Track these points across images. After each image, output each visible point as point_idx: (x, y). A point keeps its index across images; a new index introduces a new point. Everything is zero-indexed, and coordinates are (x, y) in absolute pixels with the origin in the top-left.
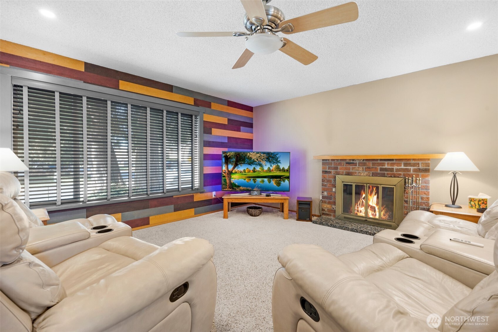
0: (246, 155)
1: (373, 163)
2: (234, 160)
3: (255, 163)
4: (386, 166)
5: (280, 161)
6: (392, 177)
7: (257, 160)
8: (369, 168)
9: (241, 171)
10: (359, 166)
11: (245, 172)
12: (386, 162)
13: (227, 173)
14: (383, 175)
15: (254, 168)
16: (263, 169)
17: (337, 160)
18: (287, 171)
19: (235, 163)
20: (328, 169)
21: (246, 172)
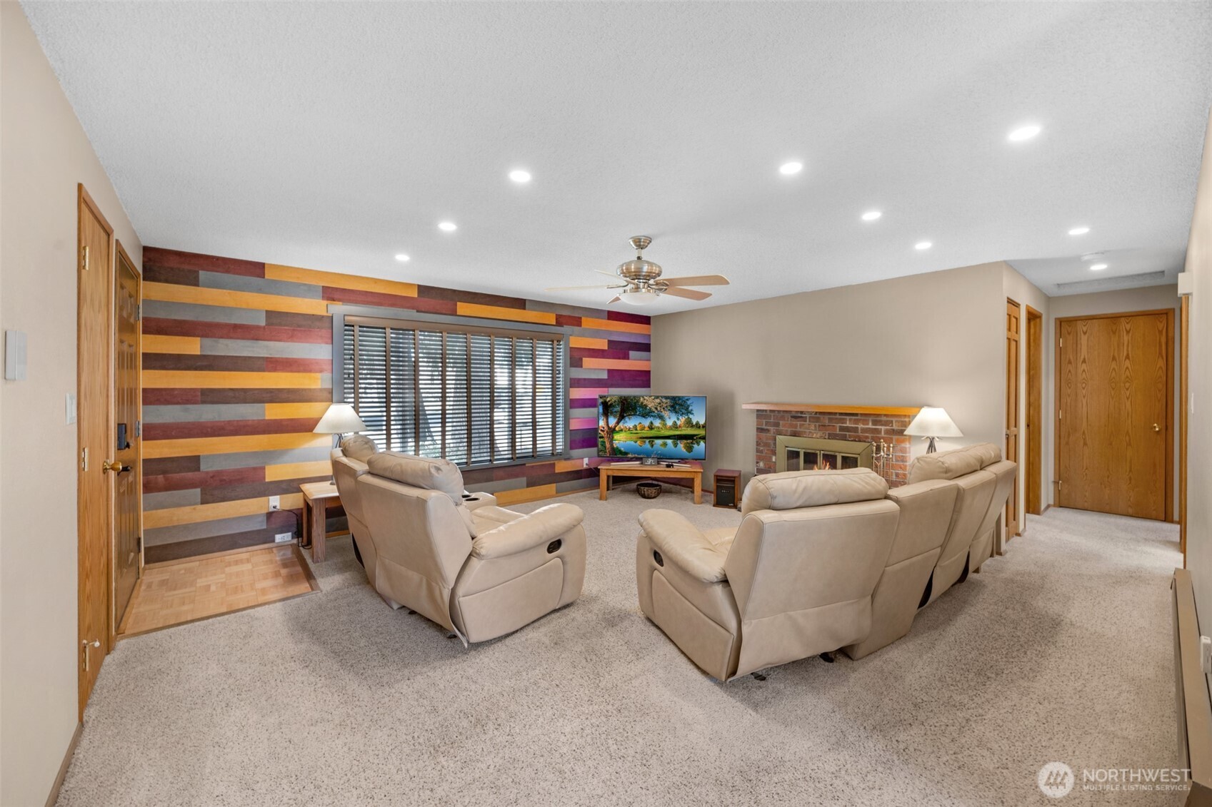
0: (638, 401)
1: (829, 419)
2: (618, 409)
3: (653, 414)
4: (848, 424)
5: (692, 410)
6: (855, 441)
7: (656, 409)
8: (825, 426)
9: (630, 428)
10: (809, 421)
11: (636, 430)
12: (848, 418)
13: (607, 432)
14: (844, 438)
15: (652, 423)
16: (665, 425)
17: (779, 411)
18: (703, 427)
19: (620, 415)
20: (766, 425)
21: (638, 429)
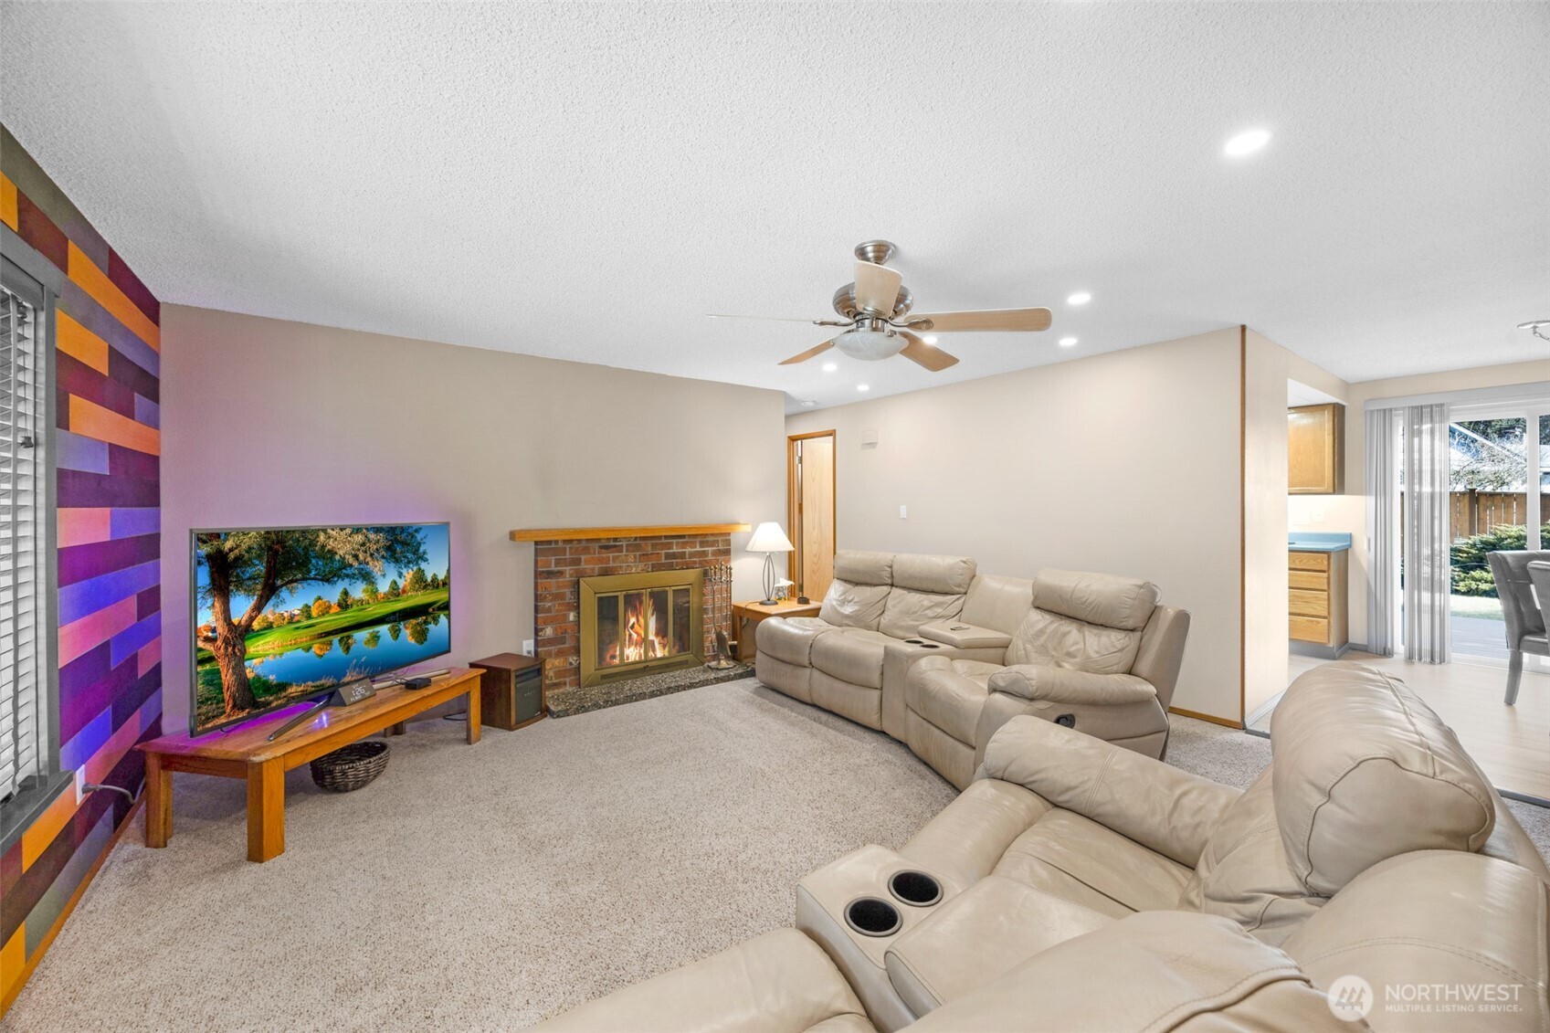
0: (313, 543)
2: (260, 568)
3: (349, 571)
6: (683, 569)
7: (356, 557)
9: (292, 616)
10: (627, 551)
11: (309, 617)
12: (675, 541)
13: (226, 642)
14: (670, 567)
15: (346, 593)
16: (375, 592)
17: (579, 541)
18: (444, 584)
19: (266, 586)
20: (556, 566)
21: (314, 614)
